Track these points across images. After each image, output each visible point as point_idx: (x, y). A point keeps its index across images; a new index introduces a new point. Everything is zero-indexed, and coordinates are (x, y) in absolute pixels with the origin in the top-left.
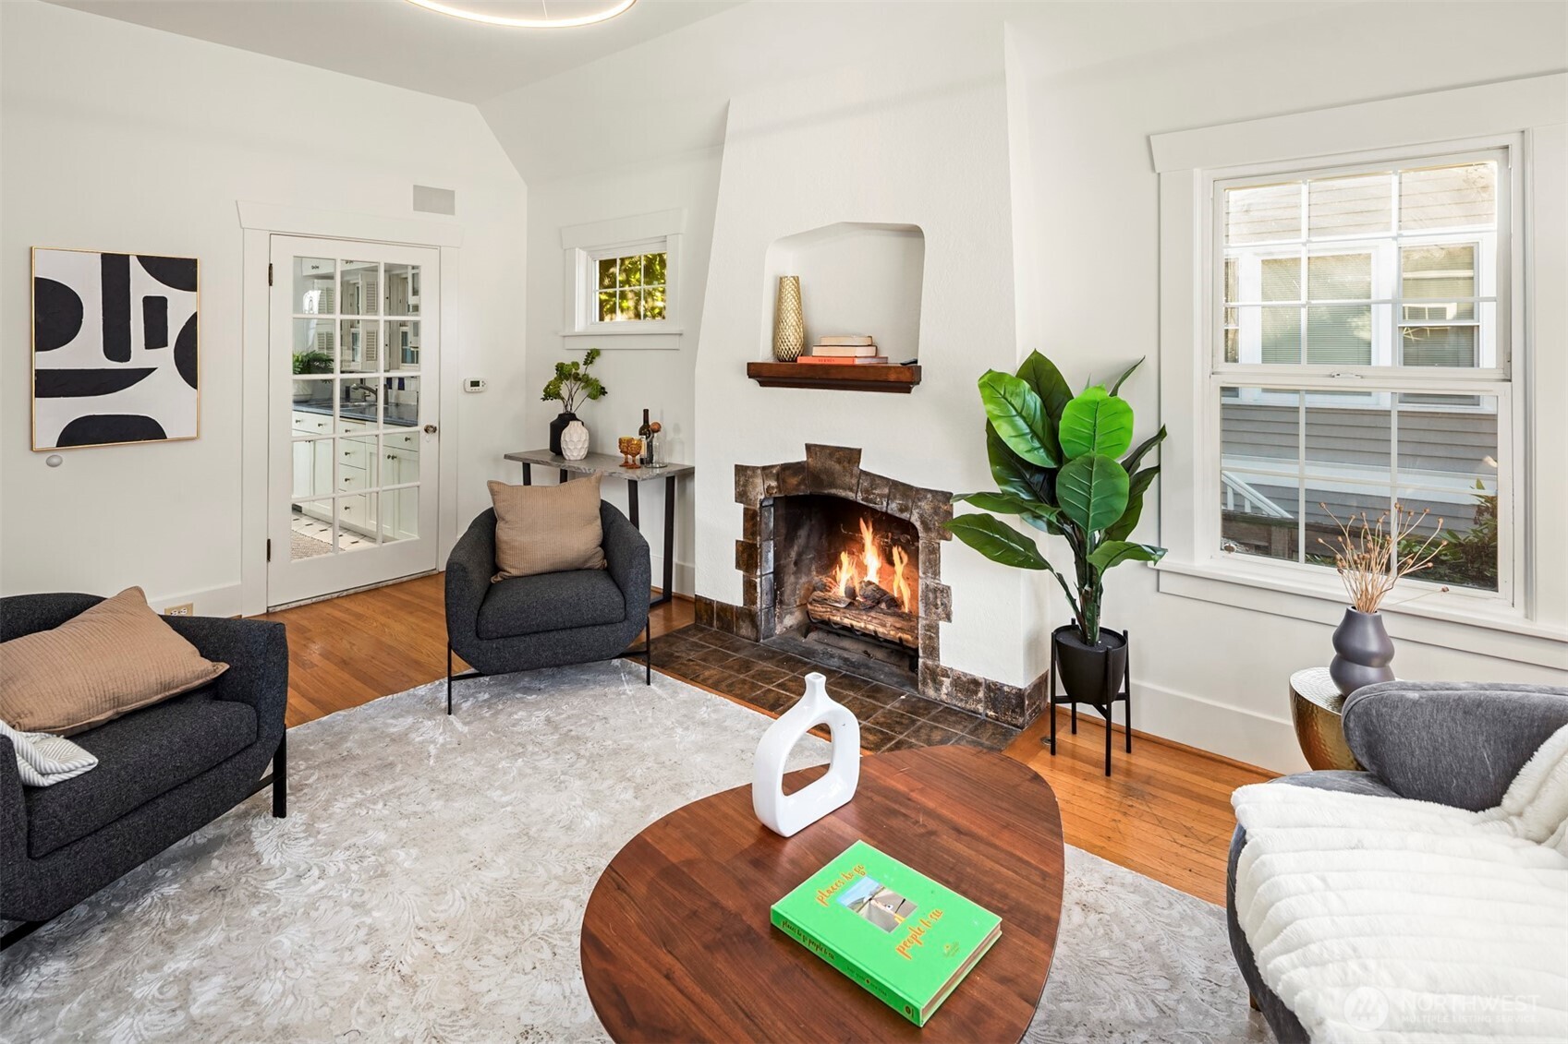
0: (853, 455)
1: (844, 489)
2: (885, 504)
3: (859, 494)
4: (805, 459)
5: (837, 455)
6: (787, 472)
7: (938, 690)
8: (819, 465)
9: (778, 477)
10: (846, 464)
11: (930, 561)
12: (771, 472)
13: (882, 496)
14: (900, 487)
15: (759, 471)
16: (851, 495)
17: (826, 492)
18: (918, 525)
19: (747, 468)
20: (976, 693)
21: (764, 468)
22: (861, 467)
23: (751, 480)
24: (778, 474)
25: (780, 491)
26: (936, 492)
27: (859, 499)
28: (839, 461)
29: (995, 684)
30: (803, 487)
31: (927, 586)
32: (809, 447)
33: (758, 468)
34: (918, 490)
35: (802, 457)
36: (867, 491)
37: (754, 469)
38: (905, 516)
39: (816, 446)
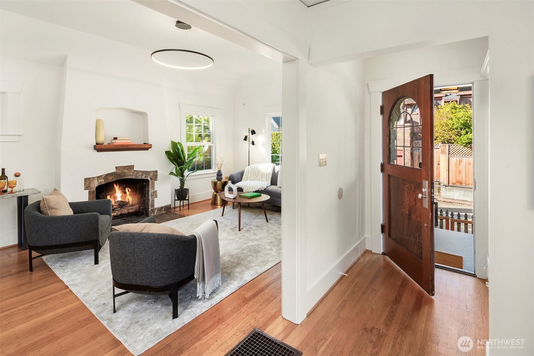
0: (132, 167)
1: (129, 176)
2: (141, 177)
3: (134, 176)
4: (115, 171)
5: (127, 168)
6: (108, 176)
7: (154, 213)
8: (120, 172)
9: (104, 178)
10: (129, 170)
11: (152, 186)
12: (101, 177)
13: (140, 175)
14: (145, 172)
15: (96, 178)
16: (131, 177)
17: (123, 178)
18: (149, 180)
19: (90, 178)
20: (162, 209)
21: (98, 177)
22: (134, 169)
23: (92, 182)
24: (104, 177)
25: (105, 182)
26: (154, 171)
27: (134, 178)
28: (127, 169)
29: (166, 206)
30: (114, 179)
31: (152, 192)
32: (116, 168)
33: (95, 177)
34: (149, 172)
35: (114, 170)
36: (136, 175)
37: (93, 178)
38: (146, 178)
39: (119, 167)
